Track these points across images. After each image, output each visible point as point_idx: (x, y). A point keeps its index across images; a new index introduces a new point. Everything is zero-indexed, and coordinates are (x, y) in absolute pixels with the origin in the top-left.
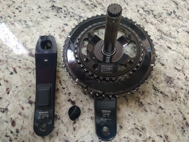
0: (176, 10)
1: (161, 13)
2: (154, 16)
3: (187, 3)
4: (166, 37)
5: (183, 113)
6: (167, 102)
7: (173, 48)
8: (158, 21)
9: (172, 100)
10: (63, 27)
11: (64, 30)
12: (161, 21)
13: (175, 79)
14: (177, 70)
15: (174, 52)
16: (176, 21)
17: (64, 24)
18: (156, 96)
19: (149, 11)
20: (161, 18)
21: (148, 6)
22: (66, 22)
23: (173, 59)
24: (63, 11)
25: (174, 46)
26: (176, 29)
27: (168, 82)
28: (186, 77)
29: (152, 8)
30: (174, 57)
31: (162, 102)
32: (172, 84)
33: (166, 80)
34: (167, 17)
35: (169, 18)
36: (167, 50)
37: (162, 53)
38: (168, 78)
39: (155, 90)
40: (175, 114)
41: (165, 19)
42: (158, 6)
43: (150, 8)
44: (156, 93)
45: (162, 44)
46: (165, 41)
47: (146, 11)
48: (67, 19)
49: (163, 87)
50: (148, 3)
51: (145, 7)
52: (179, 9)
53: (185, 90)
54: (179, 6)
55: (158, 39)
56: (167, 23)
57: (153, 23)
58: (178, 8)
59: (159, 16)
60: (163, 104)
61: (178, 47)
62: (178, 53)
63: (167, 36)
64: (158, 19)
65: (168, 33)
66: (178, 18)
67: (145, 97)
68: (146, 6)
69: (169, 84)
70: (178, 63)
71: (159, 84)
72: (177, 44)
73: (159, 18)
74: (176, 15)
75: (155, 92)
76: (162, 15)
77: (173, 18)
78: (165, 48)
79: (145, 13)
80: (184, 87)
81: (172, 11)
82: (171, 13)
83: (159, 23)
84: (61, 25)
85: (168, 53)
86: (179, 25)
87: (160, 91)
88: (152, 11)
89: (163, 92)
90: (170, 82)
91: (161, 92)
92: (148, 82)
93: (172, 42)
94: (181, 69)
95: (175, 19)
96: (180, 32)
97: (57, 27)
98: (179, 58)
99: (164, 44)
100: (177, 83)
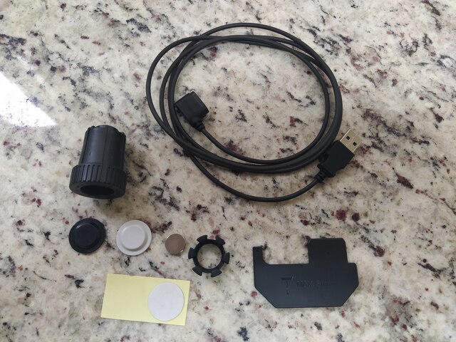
0: (432, 35)
1: (381, 47)
2: (354, 59)
4: (393, 139)
7: (418, 184)
8: (365, 76)
12: (377, 76)
13: (422, 307)
14: (430, 273)
15: (423, 201)
16: (432, 76)
19: (335, 42)
20: (377, 66)
21: (333, 23)
23: (416, 226)
25: (421, 176)
26: (430, 105)
27: (395, 321)
29: (345, 30)
30: (421, 220)
32: (409, 328)
33: (388, 313)
34: (402, 60)
35: (408, 64)
37: (378, 204)
38: (396, 307)
41: (393, 68)
42: (370, 19)
43: (338, 27)
45: (377, 168)
46: (388, 157)
47: (324, 40)
50: (331, 11)
51: (321, 27)
52: (444, 30)
54: (443, 19)
55: (364, 150)
56: (400, 84)
57: (346, 86)
58: (439, 27)
59: (370, 60)
61: (438, 180)
62: (436, 201)
63: (398, 135)
64: (365, 72)
65: (402, 124)
66: (440, 64)
68: (324, 21)
69: (397, 328)
70: (435, 242)
71: (363, 332)
72: (435, 164)
73: (369, 65)
74: (433, 54)
76: (382, 54)
77: (423, 64)
78: (391, 183)
79: (320, 50)
81: (420, 37)
82: (416, 44)
83: (369, 84)
85: (398, 204)
86: (444, 90)
88: (347, 40)
90: (402, 320)
92: (323, 327)
93: (414, 158)
95: (428, 66)
96: (444, 117)
98: (440, 223)
99: (385, 165)
100: (429, 323)
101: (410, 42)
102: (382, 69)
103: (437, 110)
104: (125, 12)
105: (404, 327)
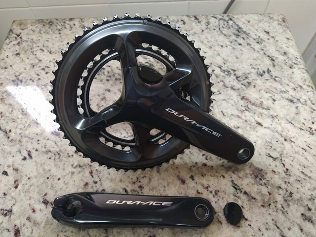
0: (271, 69)
1: (248, 73)
2: (237, 78)
3: (288, 57)
4: (254, 108)
5: (281, 228)
6: (254, 209)
7: (265, 125)
8: (242, 84)
9: (262, 206)
10: (104, 94)
11: (104, 99)
12: (247, 84)
13: (268, 172)
14: (271, 159)
15: (267, 131)
16: (271, 84)
17: (106, 90)
18: (237, 198)
19: (229, 71)
20: (247, 80)
21: (229, 64)
22: (109, 87)
23: (264, 141)
24: (106, 73)
25: (266, 122)
26: (270, 95)
27: (256, 177)
28: (287, 170)
29: (233, 67)
30: (267, 138)
31: (247, 209)
32: (263, 180)
33: (253, 173)
34: (258, 78)
35: (261, 79)
36: (256, 127)
37: (248, 132)
38: (256, 171)
39: (236, 188)
40: (267, 229)
41: (254, 81)
42: (244, 63)
43: (231, 66)
44: (236, 194)
45: (248, 118)
46: (252, 114)
47: (225, 71)
48: (111, 82)
49: (248, 184)
50: (227, 60)
51: (223, 66)
52: (276, 67)
53: (285, 191)
54: (276, 63)
55: (242, 111)
56: (257, 87)
57: (234, 88)
58: (274, 66)
59: (244, 78)
60: (248, 212)
61: (274, 123)
62: (273, 131)
63: (256, 106)
64: (242, 82)
65: (258, 102)
66: (275, 80)
67: (219, 200)
69: (258, 179)
70: (273, 147)
71: (242, 180)
72: (273, 117)
73: (244, 80)
74: (272, 76)
75: (236, 192)
76: (249, 76)
77: (267, 80)
78: (253, 124)
79: (222, 74)
80: (284, 186)
81: (266, 70)
82: (264, 72)
83: (244, 87)
84: (101, 91)
85: (257, 132)
86: (276, 89)
87: (243, 191)
88: (234, 71)
89: (248, 193)
90: (260, 176)
91: (245, 193)
92: (225, 177)
93: (263, 115)
94: (279, 156)
95: (269, 81)
96: (276, 100)
97: (95, 94)
98: (275, 140)
99: (251, 117)
100: (271, 178)
101: (261, 72)
102: (249, 81)
103: (273, 97)
104: (144, 59)
105: (261, 179)
